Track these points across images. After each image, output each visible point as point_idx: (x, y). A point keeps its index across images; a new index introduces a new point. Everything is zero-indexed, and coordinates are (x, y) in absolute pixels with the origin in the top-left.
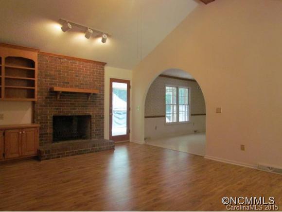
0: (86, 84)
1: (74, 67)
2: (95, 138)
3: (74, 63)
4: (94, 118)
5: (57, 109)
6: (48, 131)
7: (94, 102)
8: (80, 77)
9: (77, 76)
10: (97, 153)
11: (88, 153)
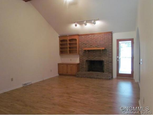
0: (101, 45)
1: (94, 37)
2: (106, 72)
3: (94, 36)
4: (105, 62)
5: (88, 57)
6: (84, 66)
7: (105, 54)
8: (97, 42)
9: (96, 42)
10: (100, 80)
11: (94, 78)
